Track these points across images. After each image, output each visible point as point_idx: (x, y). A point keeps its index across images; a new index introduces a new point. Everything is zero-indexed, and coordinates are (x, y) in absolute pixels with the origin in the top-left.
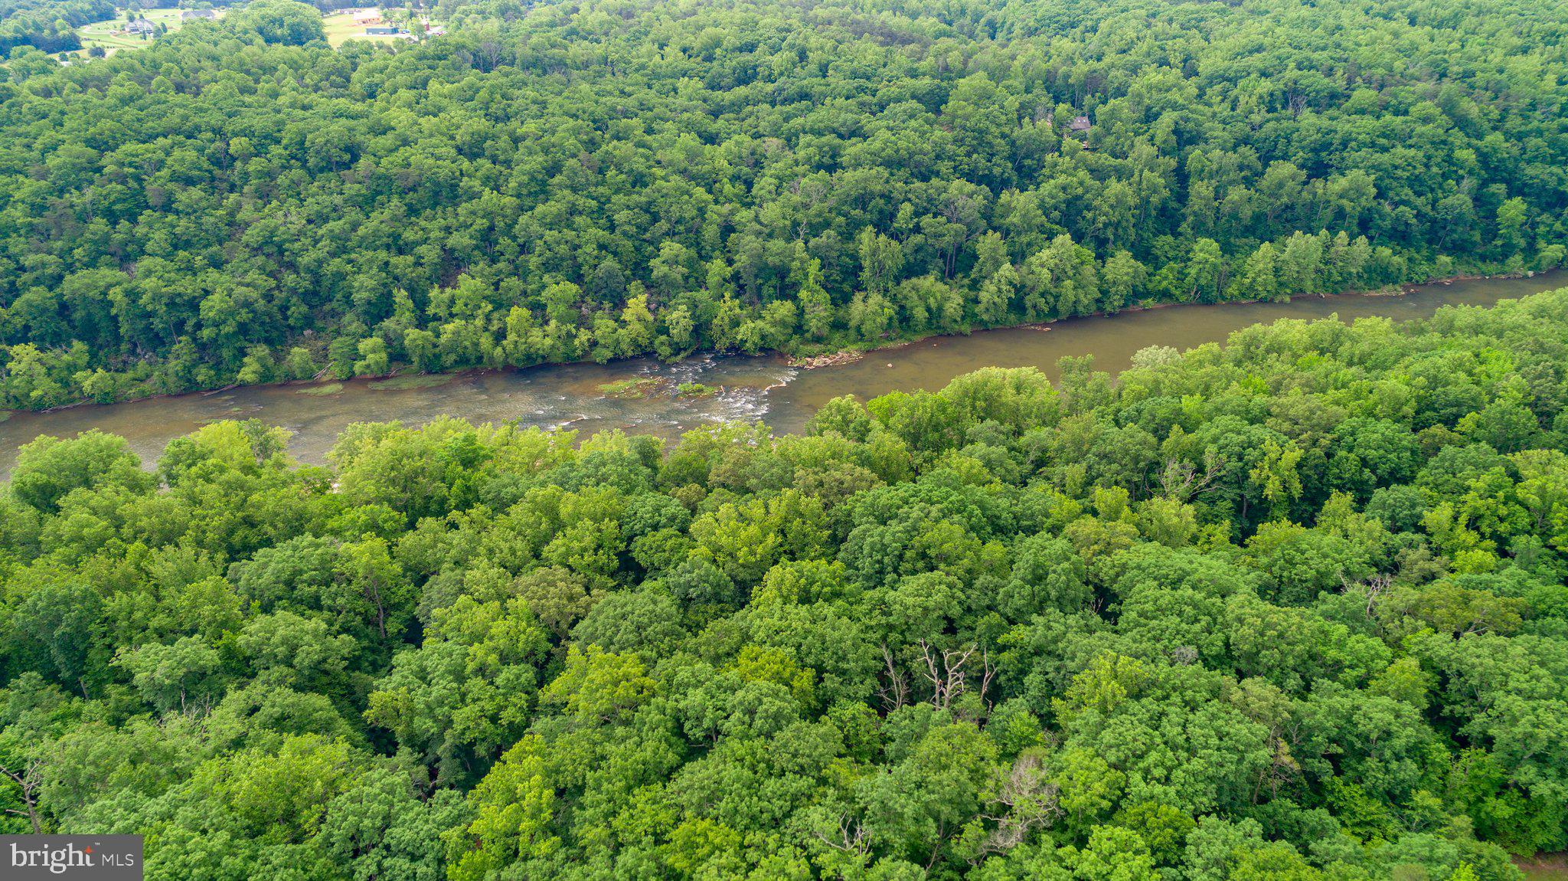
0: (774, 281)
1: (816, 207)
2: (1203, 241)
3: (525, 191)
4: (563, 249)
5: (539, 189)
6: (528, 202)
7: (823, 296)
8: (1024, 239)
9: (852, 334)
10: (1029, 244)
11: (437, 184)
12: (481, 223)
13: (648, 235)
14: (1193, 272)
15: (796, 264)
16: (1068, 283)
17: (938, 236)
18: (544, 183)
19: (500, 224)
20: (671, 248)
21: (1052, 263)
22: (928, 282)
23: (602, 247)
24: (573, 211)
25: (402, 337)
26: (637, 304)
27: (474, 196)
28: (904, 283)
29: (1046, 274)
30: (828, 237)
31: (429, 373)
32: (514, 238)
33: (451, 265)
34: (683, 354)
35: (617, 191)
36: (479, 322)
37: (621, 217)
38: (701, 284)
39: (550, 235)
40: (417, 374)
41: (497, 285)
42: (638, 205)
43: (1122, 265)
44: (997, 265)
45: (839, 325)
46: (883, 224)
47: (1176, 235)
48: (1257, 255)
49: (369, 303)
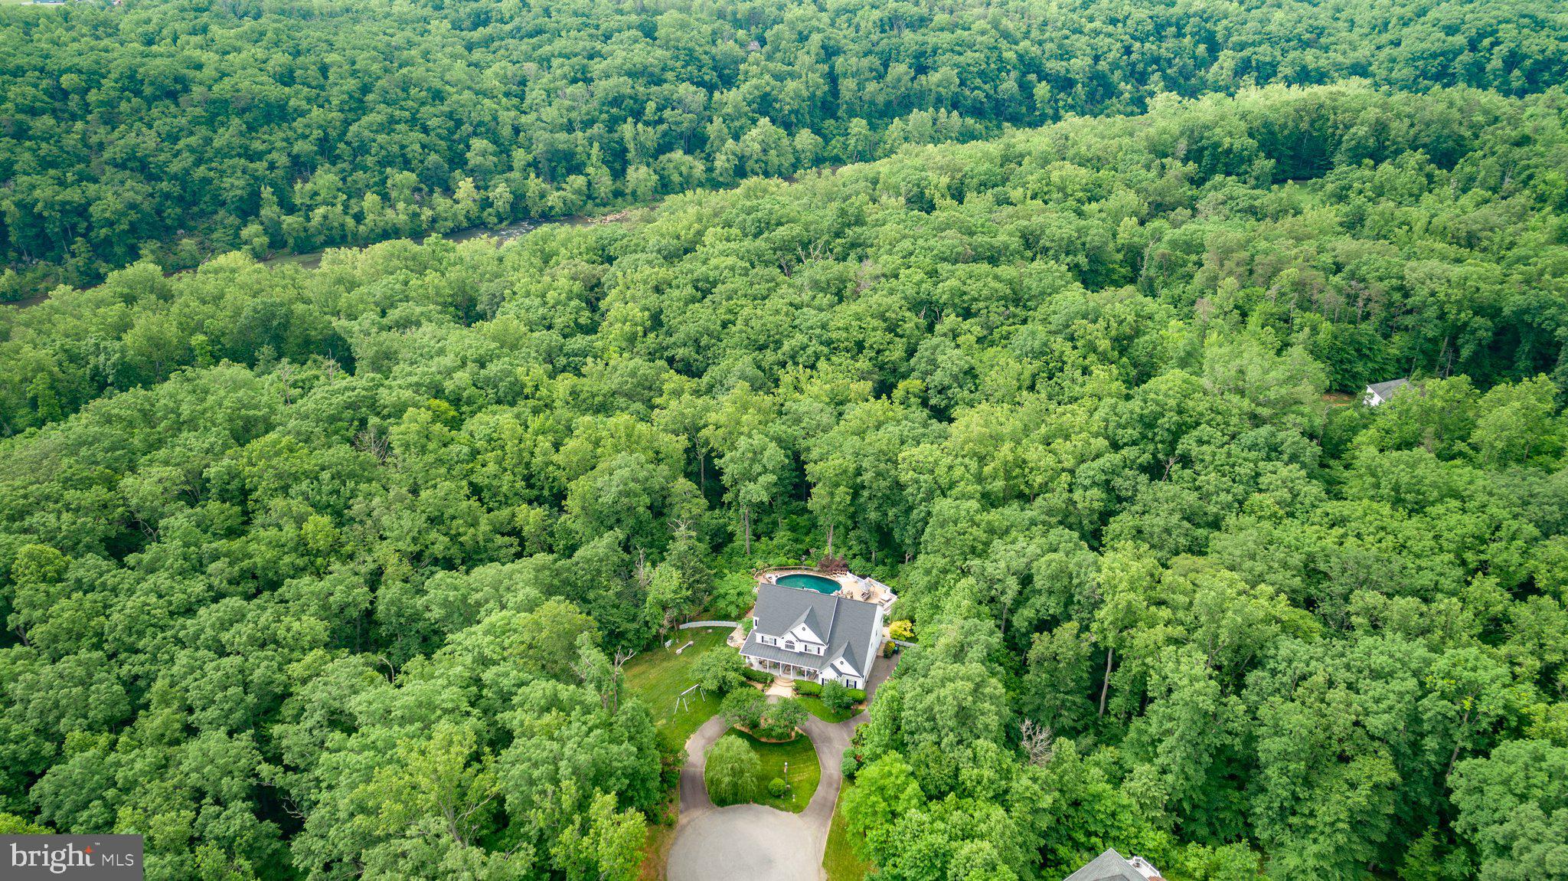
0: (564, 164)
1: (584, 109)
2: (855, 120)
3: (347, 108)
4: (396, 149)
5: (357, 106)
6: (351, 116)
7: (605, 170)
8: (737, 124)
9: (629, 197)
10: (741, 128)
11: (268, 105)
12: (317, 133)
13: (456, 137)
14: (852, 141)
15: (580, 149)
16: (773, 152)
17: (677, 123)
18: (361, 101)
19: (333, 134)
20: (477, 144)
21: (760, 138)
22: (678, 155)
23: (423, 147)
24: (392, 121)
25: (280, 223)
26: (465, 187)
27: (303, 114)
28: (661, 157)
29: (757, 147)
30: (597, 129)
31: (301, 253)
32: (348, 143)
33: (301, 167)
34: (505, 223)
35: (423, 104)
36: (340, 208)
37: (433, 123)
38: (511, 169)
39: (382, 138)
40: (292, 254)
41: (344, 180)
42: (443, 114)
43: (805, 138)
44: (723, 141)
45: (618, 194)
46: (638, 115)
47: (837, 119)
48: (892, 127)
49: (241, 198)
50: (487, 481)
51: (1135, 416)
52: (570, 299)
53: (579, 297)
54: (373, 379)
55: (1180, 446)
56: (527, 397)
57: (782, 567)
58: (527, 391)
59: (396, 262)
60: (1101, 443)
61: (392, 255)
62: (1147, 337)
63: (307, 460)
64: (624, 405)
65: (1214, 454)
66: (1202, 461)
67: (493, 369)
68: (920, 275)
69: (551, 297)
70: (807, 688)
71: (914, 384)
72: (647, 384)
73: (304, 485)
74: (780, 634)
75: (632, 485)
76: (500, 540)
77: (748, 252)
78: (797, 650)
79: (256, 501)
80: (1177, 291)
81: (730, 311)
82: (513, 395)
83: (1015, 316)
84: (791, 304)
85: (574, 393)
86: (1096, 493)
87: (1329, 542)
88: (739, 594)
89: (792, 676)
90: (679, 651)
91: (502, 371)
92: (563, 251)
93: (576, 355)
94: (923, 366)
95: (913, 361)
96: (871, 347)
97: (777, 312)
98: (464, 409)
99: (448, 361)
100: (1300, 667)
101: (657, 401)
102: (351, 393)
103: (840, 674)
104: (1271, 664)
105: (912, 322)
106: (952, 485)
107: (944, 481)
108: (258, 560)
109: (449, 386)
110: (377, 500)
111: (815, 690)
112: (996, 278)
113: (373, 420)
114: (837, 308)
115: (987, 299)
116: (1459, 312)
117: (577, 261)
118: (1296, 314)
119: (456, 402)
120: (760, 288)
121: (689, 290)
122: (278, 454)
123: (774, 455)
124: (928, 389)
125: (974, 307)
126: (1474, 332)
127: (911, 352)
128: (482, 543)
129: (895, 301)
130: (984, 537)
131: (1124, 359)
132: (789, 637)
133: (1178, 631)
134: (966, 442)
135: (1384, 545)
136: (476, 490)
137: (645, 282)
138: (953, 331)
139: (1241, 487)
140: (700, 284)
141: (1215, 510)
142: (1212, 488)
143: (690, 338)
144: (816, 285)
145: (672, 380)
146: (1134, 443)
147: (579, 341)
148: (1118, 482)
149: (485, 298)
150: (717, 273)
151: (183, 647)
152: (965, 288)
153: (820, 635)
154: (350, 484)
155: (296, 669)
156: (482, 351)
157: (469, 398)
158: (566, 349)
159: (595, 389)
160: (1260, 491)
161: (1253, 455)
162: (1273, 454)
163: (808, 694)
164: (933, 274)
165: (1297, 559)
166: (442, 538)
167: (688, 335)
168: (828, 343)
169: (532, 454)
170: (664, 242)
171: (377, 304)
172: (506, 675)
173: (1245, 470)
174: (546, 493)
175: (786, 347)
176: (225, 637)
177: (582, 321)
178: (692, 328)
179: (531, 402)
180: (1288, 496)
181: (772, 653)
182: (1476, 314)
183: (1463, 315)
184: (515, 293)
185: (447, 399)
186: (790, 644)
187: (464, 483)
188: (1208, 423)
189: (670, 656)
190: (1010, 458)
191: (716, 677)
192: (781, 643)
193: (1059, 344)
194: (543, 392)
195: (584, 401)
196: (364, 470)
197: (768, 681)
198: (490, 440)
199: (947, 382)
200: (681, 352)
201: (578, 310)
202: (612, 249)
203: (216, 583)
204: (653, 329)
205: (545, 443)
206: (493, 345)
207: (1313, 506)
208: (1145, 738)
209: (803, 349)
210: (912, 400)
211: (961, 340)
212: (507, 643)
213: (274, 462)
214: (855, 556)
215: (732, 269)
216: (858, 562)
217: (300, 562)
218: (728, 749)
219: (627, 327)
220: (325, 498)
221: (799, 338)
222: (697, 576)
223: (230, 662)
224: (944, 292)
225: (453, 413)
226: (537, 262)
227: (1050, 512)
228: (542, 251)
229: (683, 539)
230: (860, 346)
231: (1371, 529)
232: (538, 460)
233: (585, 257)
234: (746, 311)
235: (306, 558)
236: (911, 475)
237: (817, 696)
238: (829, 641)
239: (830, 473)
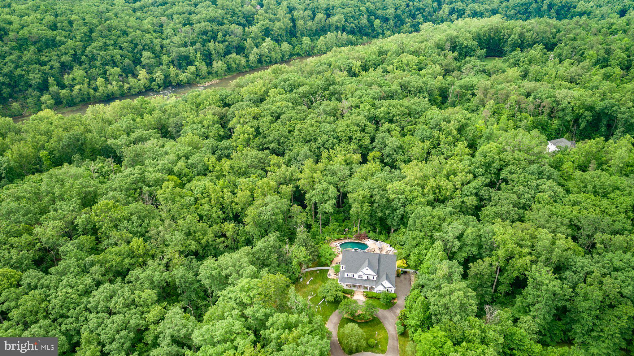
0: (185, 61)
1: (191, 37)
2: (305, 38)
3: (84, 40)
4: (109, 57)
5: (88, 39)
6: (86, 43)
7: (204, 63)
8: (257, 41)
9: (214, 75)
10: (259, 42)
11: (47, 40)
12: (72, 52)
13: (135, 51)
14: (304, 47)
15: (191, 54)
16: (273, 52)
17: (232, 42)
18: (90, 36)
19: (79, 52)
20: (146, 54)
21: (267, 47)
22: (234, 55)
23: (121, 56)
24: (106, 45)
25: (59, 93)
26: (143, 74)
27: (64, 43)
28: (227, 57)
29: (266, 51)
30: (198, 45)
31: (70, 106)
32: (87, 56)
33: (65, 68)
34: (161, 88)
35: (119, 37)
36: (86, 85)
37: (124, 45)
38: (161, 64)
39: (102, 53)
40: (65, 107)
41: (86, 72)
42: (128, 41)
43: (285, 46)
44: (252, 49)
45: (209, 73)
46: (214, 38)
47: (297, 37)
48: (320, 40)
49: (39, 83)
50: (205, 213)
51: (482, 163)
52: (214, 124)
53: (217, 122)
54: (141, 169)
55: (502, 175)
56: (210, 172)
57: (339, 239)
58: (210, 168)
59: (126, 111)
60: (471, 176)
61: (124, 107)
62: (470, 128)
63: (125, 211)
64: (254, 171)
65: (519, 178)
66: (513, 181)
67: (193, 159)
68: (369, 107)
69: (205, 123)
70: (371, 295)
71: (377, 153)
72: (262, 161)
73: (125, 224)
74: (356, 272)
76: (219, 240)
77: (290, 99)
78: (364, 278)
79: (102, 233)
80: (466, 106)
81: (290, 126)
82: (205, 171)
83: (411, 121)
84: (317, 122)
85: (232, 168)
86: (473, 198)
87: (575, 212)
88: (330, 255)
89: (362, 290)
90: (308, 283)
91: (198, 160)
92: (206, 102)
93: (224, 149)
94: (379, 146)
95: (374, 144)
96: (356, 138)
97: (312, 126)
98: (184, 178)
99: (173, 157)
100: (587, 269)
101: (268, 168)
102: (133, 176)
103: (385, 287)
104: (574, 269)
105: (371, 127)
106: (413, 198)
107: (410, 198)
108: (114, 264)
109: (176, 169)
110: (161, 228)
111: (375, 295)
112: (400, 105)
113: (146, 189)
114: (337, 122)
115: (399, 115)
116: (580, 109)
117: (213, 106)
118: (517, 114)
119: (179, 175)
120: (302, 115)
121: (270, 117)
122: (110, 210)
123: (333, 191)
124: (383, 155)
125: (394, 119)
126: (585, 118)
127: (373, 140)
128: (211, 243)
129: (362, 118)
130: (438, 222)
131: (463, 138)
132: (360, 273)
133: (534, 258)
134: (415, 179)
135: (597, 212)
136: (201, 218)
137: (250, 115)
138: (388, 130)
139: (533, 191)
140: (274, 115)
141: (524, 202)
142: (521, 192)
143: (275, 139)
144: (326, 113)
145: (274, 159)
146: (483, 175)
147: (224, 143)
148: (481, 193)
149: (173, 125)
150: (280, 109)
151: (90, 312)
152: (389, 111)
153: (374, 272)
154: (146, 221)
155: (150, 317)
156: (186, 151)
157: (185, 174)
158: (219, 147)
159: (240, 165)
160: (540, 192)
161: (533, 177)
162: (540, 176)
163: (371, 298)
164: (373, 105)
165: (566, 221)
166: (193, 242)
167: (274, 137)
168: (337, 138)
169: (223, 198)
170: (252, 96)
171: (124, 131)
172: (257, 311)
173: (533, 183)
174: (231, 215)
175: (320, 141)
176: (111, 305)
177: (221, 133)
178: (276, 134)
179: (214, 174)
180: (553, 193)
181: (352, 280)
182: (585, 110)
183: (581, 111)
184: (187, 122)
185: (176, 176)
186: (360, 276)
187: (196, 215)
188: (513, 164)
189: (304, 286)
190: (435, 185)
191: (332, 295)
192: (356, 276)
193: (436, 133)
194: (218, 168)
195: (237, 171)
196: (150, 213)
197: (352, 293)
198: (202, 193)
199: (392, 152)
200: (272, 146)
201: (218, 128)
202: (227, 100)
203: (96, 277)
204: (255, 136)
205: (227, 193)
206: (190, 148)
207: (563, 197)
208: (525, 305)
209: (327, 141)
210: (377, 160)
211: (393, 133)
212: (252, 295)
213: (109, 214)
214: (369, 232)
215: (287, 107)
216: (372, 234)
217: (132, 261)
218: (352, 330)
219: (246, 136)
220: (136, 229)
221: (325, 137)
222: (313, 249)
223: (118, 318)
224: (381, 113)
225: (179, 181)
226: (194, 107)
227: (455, 207)
228: (196, 102)
229: (301, 233)
230: (351, 139)
231: (591, 206)
232: (227, 201)
233: (216, 104)
234: (299, 126)
235: (134, 259)
236: (394, 195)
237: (375, 298)
238: (378, 273)
239: (360, 197)
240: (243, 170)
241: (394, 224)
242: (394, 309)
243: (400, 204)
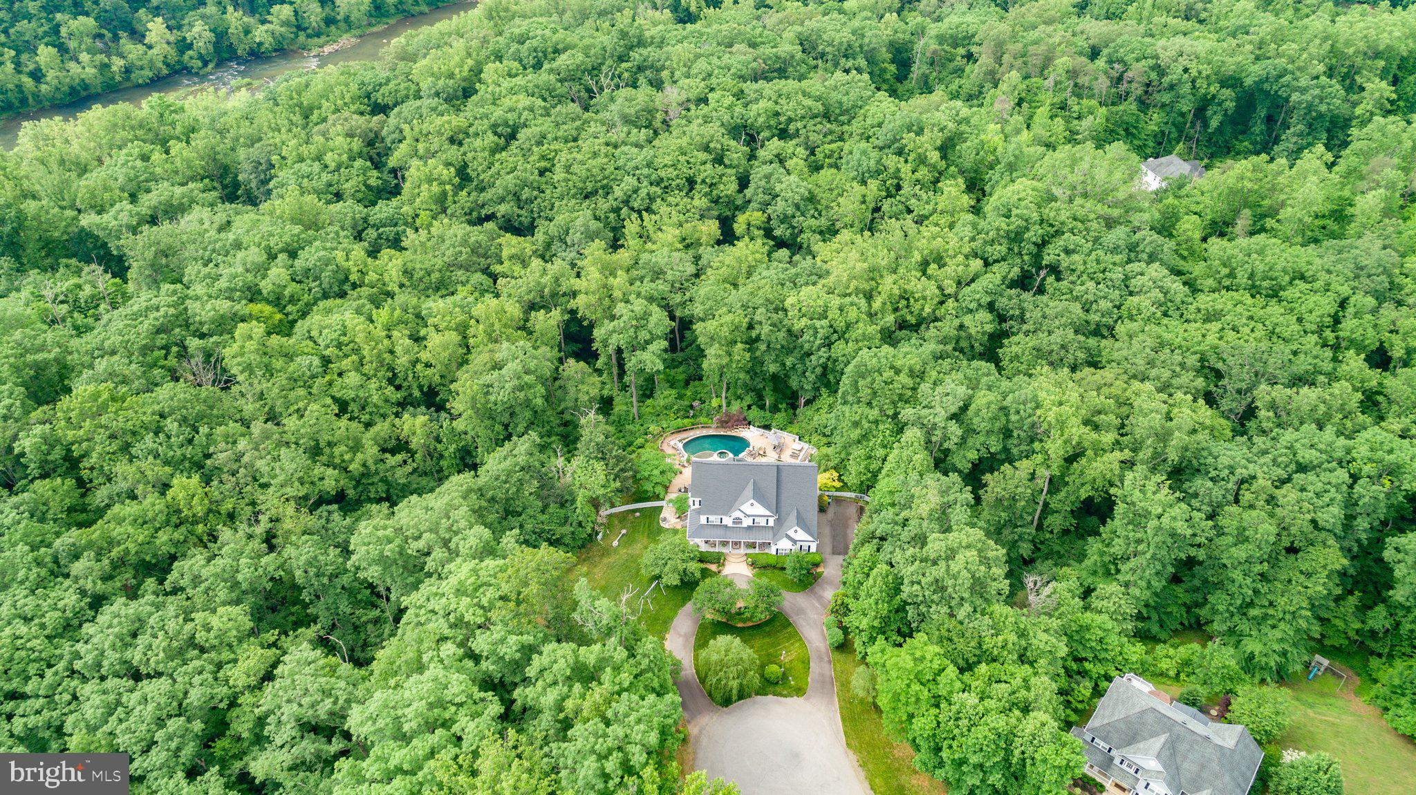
9: (342, 25)
26: (156, 29)
34: (210, 66)
36: (10, 67)
38: (202, 2)
41: (5, 32)
45: (330, 21)
50: (352, 394)
51: (1002, 233)
52: (352, 159)
53: (360, 155)
54: (175, 292)
55: (1046, 257)
56: (354, 286)
57: (680, 430)
58: (354, 277)
59: (123, 134)
60: (977, 264)
61: (115, 125)
62: (968, 144)
63: (143, 408)
64: (464, 278)
65: (1085, 263)
66: (1073, 270)
67: (308, 257)
68: (729, 100)
69: (329, 158)
70: (763, 561)
71: (753, 216)
72: (481, 251)
73: (149, 440)
74: (727, 513)
75: (527, 378)
76: (392, 460)
77: (537, 86)
78: (745, 525)
79: (92, 469)
80: (954, 87)
81: (543, 157)
82: (342, 287)
83: (831, 132)
84: (607, 144)
85: (407, 273)
86: (984, 315)
87: (1212, 339)
88: (662, 472)
89: (743, 550)
90: (615, 543)
91: (319, 260)
92: (325, 104)
93: (384, 226)
94: (761, 197)
95: (748, 192)
96: (703, 181)
97: (595, 155)
98: (289, 308)
99: (254, 255)
100: (1241, 472)
101: (497, 268)
102: (156, 314)
103: (795, 542)
104: (1213, 474)
105: (737, 151)
106: (848, 326)
107: (840, 325)
108: (133, 548)
109: (266, 286)
110: (242, 444)
111: (772, 561)
112: (804, 94)
113: (193, 343)
114: (656, 143)
115: (803, 117)
116: (1209, 85)
117: (346, 114)
118: (1072, 101)
119: (277, 301)
120: (569, 128)
121: (491, 138)
122: (102, 409)
123: (659, 320)
124: (769, 218)
125: (792, 127)
126: (1220, 104)
127: (744, 182)
128: (373, 468)
129: (714, 131)
130: (909, 382)
131: (952, 168)
132: (737, 514)
133: (1127, 454)
134: (849, 280)
135: (1258, 334)
136: (343, 407)
137: (440, 134)
138: (778, 156)
139: (1117, 292)
140: (499, 130)
141: (1097, 319)
142: (1091, 297)
143: (509, 192)
144: (627, 120)
145: (510, 244)
146: (1004, 259)
147: (383, 210)
148: (1002, 303)
149: (247, 166)
150: (515, 115)
151: (85, 680)
152: (778, 108)
153: (768, 508)
154: (204, 430)
155: (239, 675)
156: (287, 238)
157: (292, 296)
158: (371, 220)
159: (427, 265)
160: (1131, 294)
161: (1117, 258)
162: (1133, 255)
163: (765, 567)
164: (739, 95)
165: (1192, 360)
166: (330, 471)
167: (506, 189)
168: (659, 182)
169: (392, 352)
170: (441, 83)
171: (122, 190)
172: (503, 641)
173: (1117, 275)
174: (417, 393)
175: (618, 192)
176: (136, 656)
177: (373, 182)
178: (510, 180)
179: (365, 291)
180: (1161, 296)
181: (720, 532)
182: (1222, 87)
183: (1212, 89)
184: (284, 158)
185: (269, 302)
186: (737, 521)
187: (329, 401)
188: (1072, 231)
189: (606, 552)
190: (897, 292)
191: (675, 570)
192: (728, 521)
193: (892, 161)
194: (372, 276)
195: (421, 280)
196: (211, 408)
197: (719, 560)
198: (339, 346)
199: (790, 211)
200: (502, 209)
201: (365, 171)
202: (379, 95)
203: (89, 586)
204: (461, 187)
205: (402, 340)
206: (297, 229)
207: (1183, 302)
208: (1107, 559)
209: (636, 191)
210: (757, 232)
211: (790, 164)
212: (485, 601)
213: (103, 420)
214: (749, 407)
215: (531, 110)
216: (755, 413)
217: (179, 535)
218: (727, 651)
219: (435, 188)
220: (179, 453)
221: (629, 182)
222: (622, 465)
223: (155, 689)
224: (759, 115)
225: (278, 316)
226: (297, 118)
227: (944, 341)
228: (300, 105)
229: (591, 425)
230: (691, 182)
231: (1244, 321)
232: (402, 361)
233: (353, 108)
234: (564, 157)
235: (183, 529)
236: (804, 321)
237: (774, 567)
238: (777, 510)
239: (725, 331)
240: (435, 276)
241: (806, 387)
242: (817, 589)
243: (818, 342)
